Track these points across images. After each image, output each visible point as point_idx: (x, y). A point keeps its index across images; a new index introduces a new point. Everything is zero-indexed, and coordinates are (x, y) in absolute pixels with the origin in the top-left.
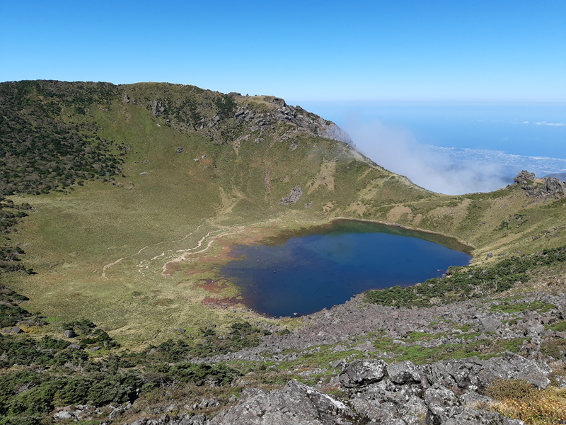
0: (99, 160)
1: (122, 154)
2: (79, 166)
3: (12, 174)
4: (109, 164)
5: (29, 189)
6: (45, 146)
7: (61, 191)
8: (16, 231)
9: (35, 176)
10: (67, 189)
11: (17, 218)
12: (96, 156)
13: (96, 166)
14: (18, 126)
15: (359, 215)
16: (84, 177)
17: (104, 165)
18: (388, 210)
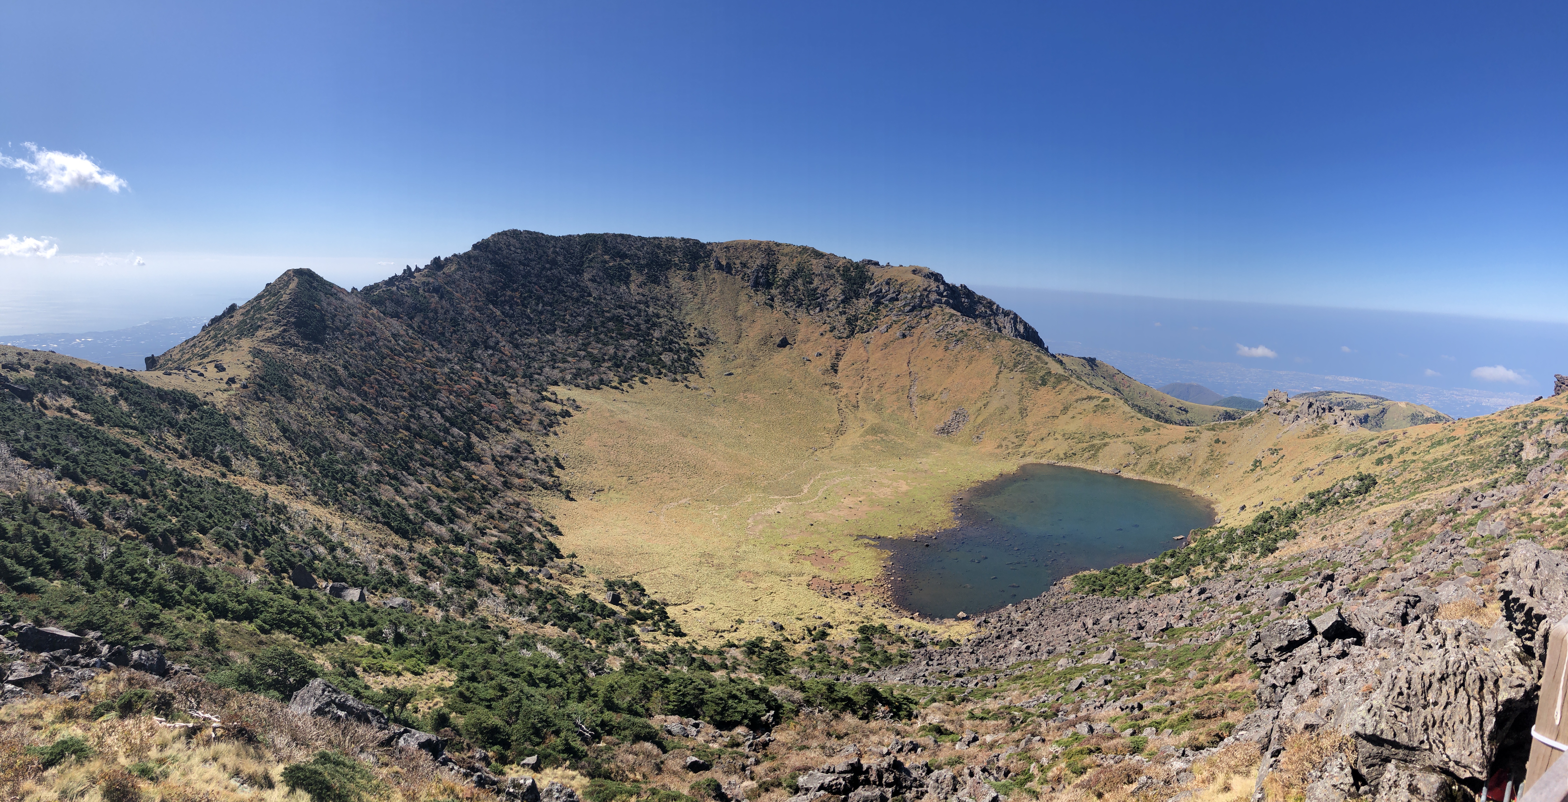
0: (671, 350)
1: (701, 344)
2: (642, 355)
3: (560, 356)
4: (683, 356)
5: (577, 378)
6: (603, 323)
7: (616, 388)
8: (556, 434)
9: (586, 364)
10: (625, 386)
11: (559, 418)
12: (668, 344)
13: (666, 358)
14: (575, 294)
15: (1058, 455)
16: (647, 372)
17: (676, 357)
18: (1100, 447)
